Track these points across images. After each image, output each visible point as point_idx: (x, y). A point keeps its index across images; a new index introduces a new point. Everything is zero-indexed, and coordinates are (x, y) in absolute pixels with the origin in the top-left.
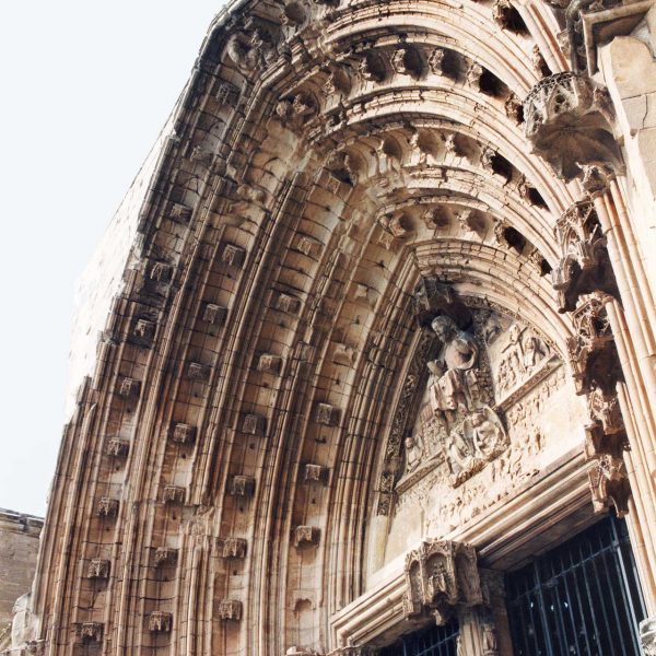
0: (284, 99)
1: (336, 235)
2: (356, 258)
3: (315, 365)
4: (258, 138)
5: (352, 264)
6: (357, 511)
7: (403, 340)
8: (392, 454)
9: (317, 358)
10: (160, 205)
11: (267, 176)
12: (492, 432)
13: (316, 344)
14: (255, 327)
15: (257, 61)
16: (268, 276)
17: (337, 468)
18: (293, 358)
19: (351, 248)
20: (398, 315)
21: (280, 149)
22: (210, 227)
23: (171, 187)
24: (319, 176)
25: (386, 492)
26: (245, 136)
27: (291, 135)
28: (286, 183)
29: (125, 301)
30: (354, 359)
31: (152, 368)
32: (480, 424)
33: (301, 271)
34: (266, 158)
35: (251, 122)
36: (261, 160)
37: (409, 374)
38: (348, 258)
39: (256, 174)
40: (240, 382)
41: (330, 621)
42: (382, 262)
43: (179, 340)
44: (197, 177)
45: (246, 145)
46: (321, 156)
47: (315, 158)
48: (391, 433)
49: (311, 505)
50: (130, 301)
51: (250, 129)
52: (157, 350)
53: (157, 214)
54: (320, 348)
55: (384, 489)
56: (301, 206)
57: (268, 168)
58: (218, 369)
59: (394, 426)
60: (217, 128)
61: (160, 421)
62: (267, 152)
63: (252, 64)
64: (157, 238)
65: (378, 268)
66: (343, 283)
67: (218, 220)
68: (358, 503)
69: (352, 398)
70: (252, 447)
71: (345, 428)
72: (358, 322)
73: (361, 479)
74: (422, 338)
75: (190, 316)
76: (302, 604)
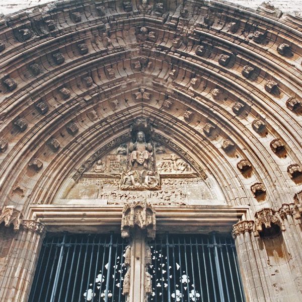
0: (147, 28)
1: (122, 79)
2: (123, 91)
3: (82, 109)
4: (125, 28)
5: (120, 92)
6: (66, 171)
7: (120, 129)
8: (90, 161)
9: (84, 108)
10: (72, 6)
11: (115, 40)
12: (155, 181)
13: (88, 103)
14: (71, 77)
15: (149, 10)
16: (90, 67)
17: (64, 150)
18: (75, 100)
19: (124, 87)
20: (124, 120)
21: (127, 38)
22: (85, 32)
23: (82, 6)
24: (134, 58)
25: (79, 172)
26: (123, 23)
27: (135, 39)
28: (122, 49)
29: (26, 17)
30: (96, 120)
31: (17, 49)
32: (152, 175)
33: (99, 77)
34: (121, 36)
35: (129, 21)
36: (119, 34)
37: (114, 140)
38: (121, 89)
39: (113, 36)
40: (50, 88)
41: (30, 206)
42: (128, 100)
43: (38, 51)
44: (92, 14)
45: (121, 25)
46: (140, 54)
47: (138, 52)
48: (94, 154)
49: (42, 155)
50: (28, 19)
51: (127, 23)
52: (24, 46)
53: (68, 7)
54: (88, 106)
55: (79, 171)
56: (120, 60)
57: (118, 38)
58: (45, 76)
59: (97, 153)
60: (113, 10)
61: (4, 70)
62: (122, 34)
63: (147, 9)
64: (60, 13)
65: (125, 101)
66: (112, 94)
67: (89, 33)
68: (68, 168)
69: (86, 131)
70: (34, 114)
71: (76, 139)
72: (104, 110)
73: (74, 161)
74: (126, 134)
75: (50, 49)
76: (19, 190)
